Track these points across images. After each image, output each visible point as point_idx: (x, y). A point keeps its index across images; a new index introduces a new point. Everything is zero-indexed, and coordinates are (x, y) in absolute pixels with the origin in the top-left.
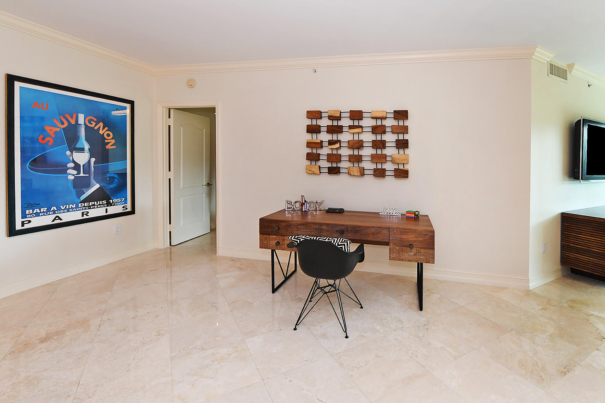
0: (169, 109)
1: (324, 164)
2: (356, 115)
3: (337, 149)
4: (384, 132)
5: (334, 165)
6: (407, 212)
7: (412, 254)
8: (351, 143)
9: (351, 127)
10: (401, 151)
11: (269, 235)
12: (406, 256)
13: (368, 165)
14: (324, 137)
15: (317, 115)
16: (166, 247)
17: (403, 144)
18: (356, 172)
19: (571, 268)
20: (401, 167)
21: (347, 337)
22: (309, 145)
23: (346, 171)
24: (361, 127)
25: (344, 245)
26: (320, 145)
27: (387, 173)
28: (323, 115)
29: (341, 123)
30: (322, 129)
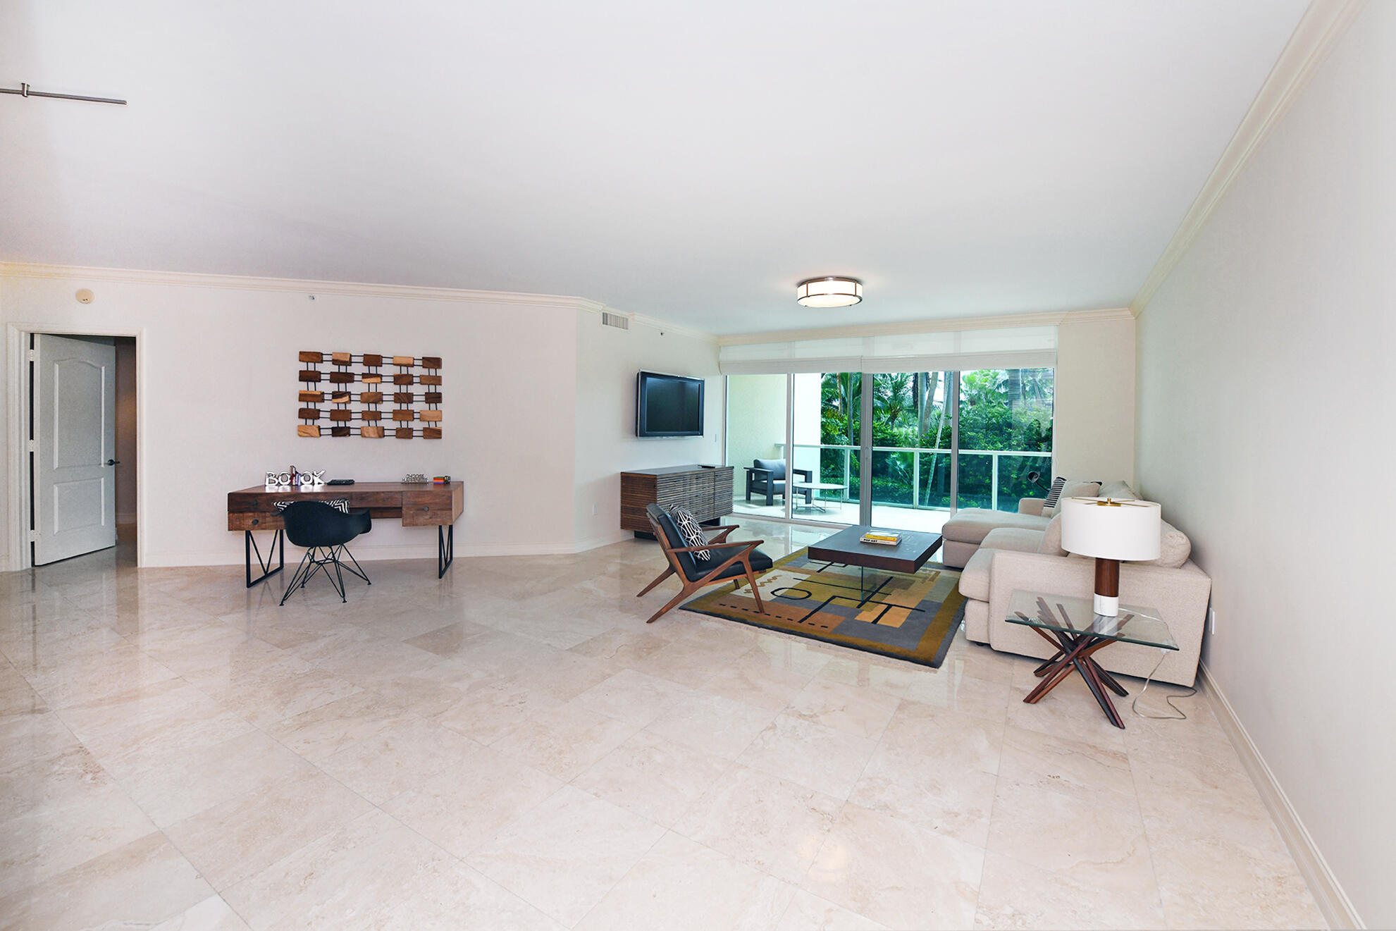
0: (32, 335)
1: (326, 423)
2: (373, 360)
3: (345, 403)
4: (411, 383)
5: (341, 424)
6: (435, 479)
7: (428, 517)
8: (366, 396)
9: (365, 376)
10: (433, 406)
11: (242, 512)
12: (421, 520)
13: (389, 424)
14: (326, 387)
15: (315, 358)
16: (24, 568)
17: (434, 398)
18: (371, 432)
19: (635, 532)
20: (432, 425)
21: (345, 602)
22: (303, 397)
23: (358, 432)
24: (381, 376)
25: (341, 505)
26: (320, 398)
27: (415, 433)
28: (325, 358)
29: (350, 370)
30: (323, 377)
